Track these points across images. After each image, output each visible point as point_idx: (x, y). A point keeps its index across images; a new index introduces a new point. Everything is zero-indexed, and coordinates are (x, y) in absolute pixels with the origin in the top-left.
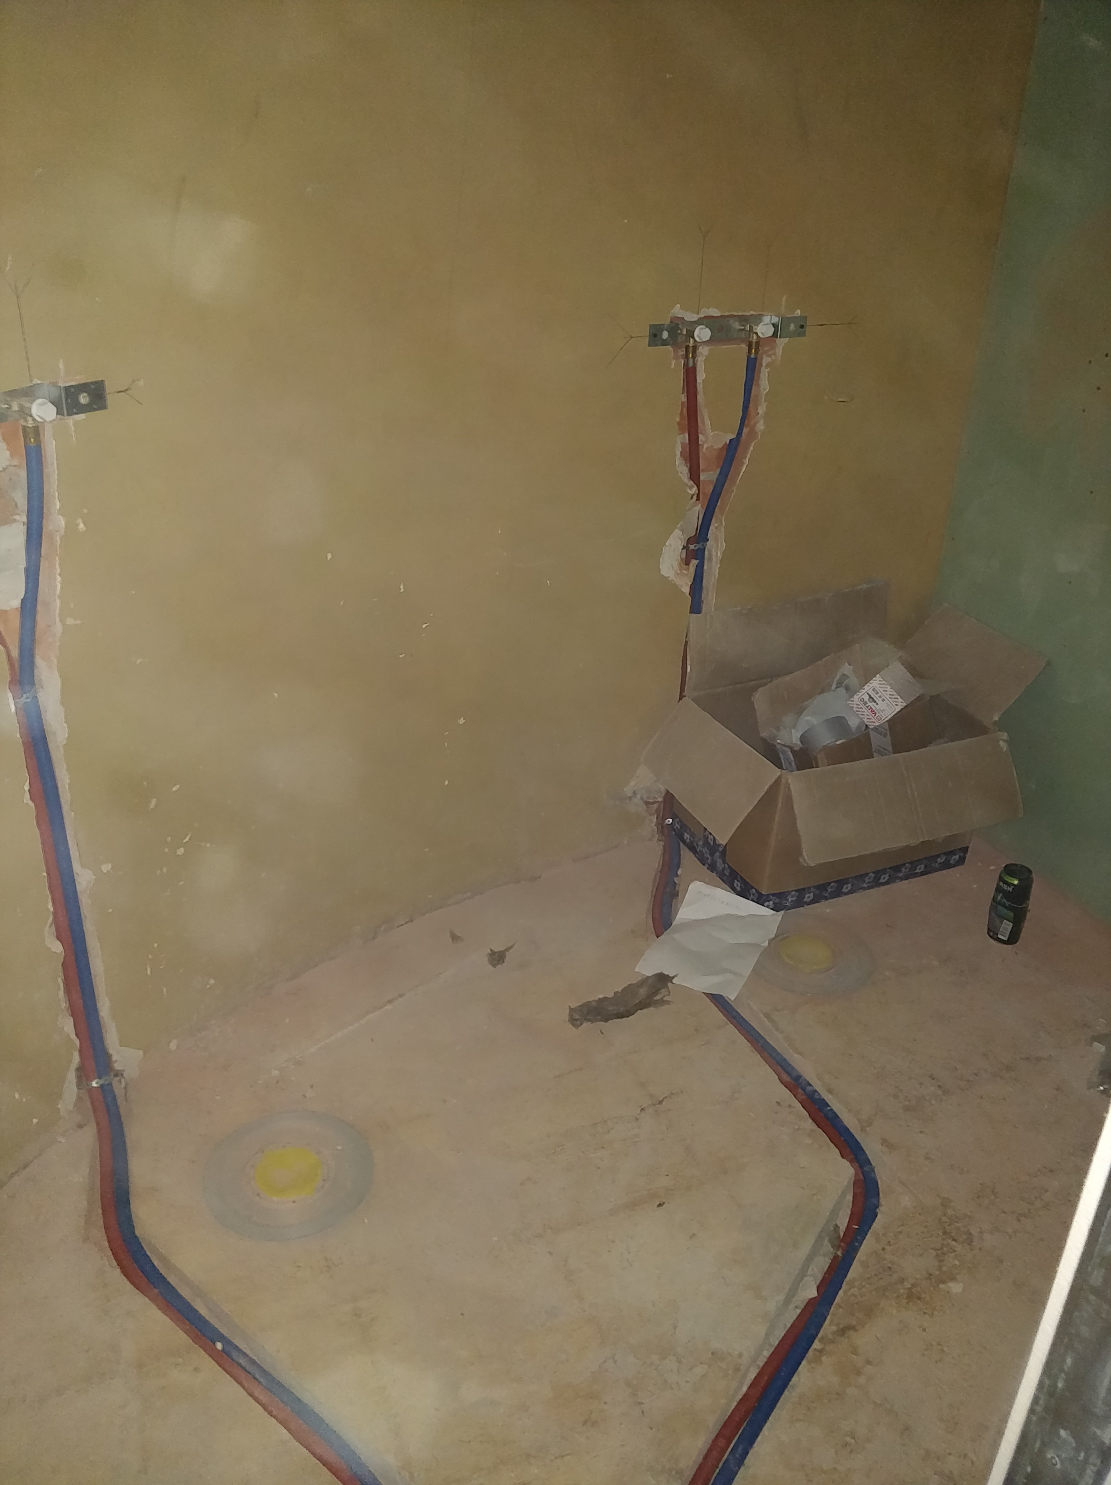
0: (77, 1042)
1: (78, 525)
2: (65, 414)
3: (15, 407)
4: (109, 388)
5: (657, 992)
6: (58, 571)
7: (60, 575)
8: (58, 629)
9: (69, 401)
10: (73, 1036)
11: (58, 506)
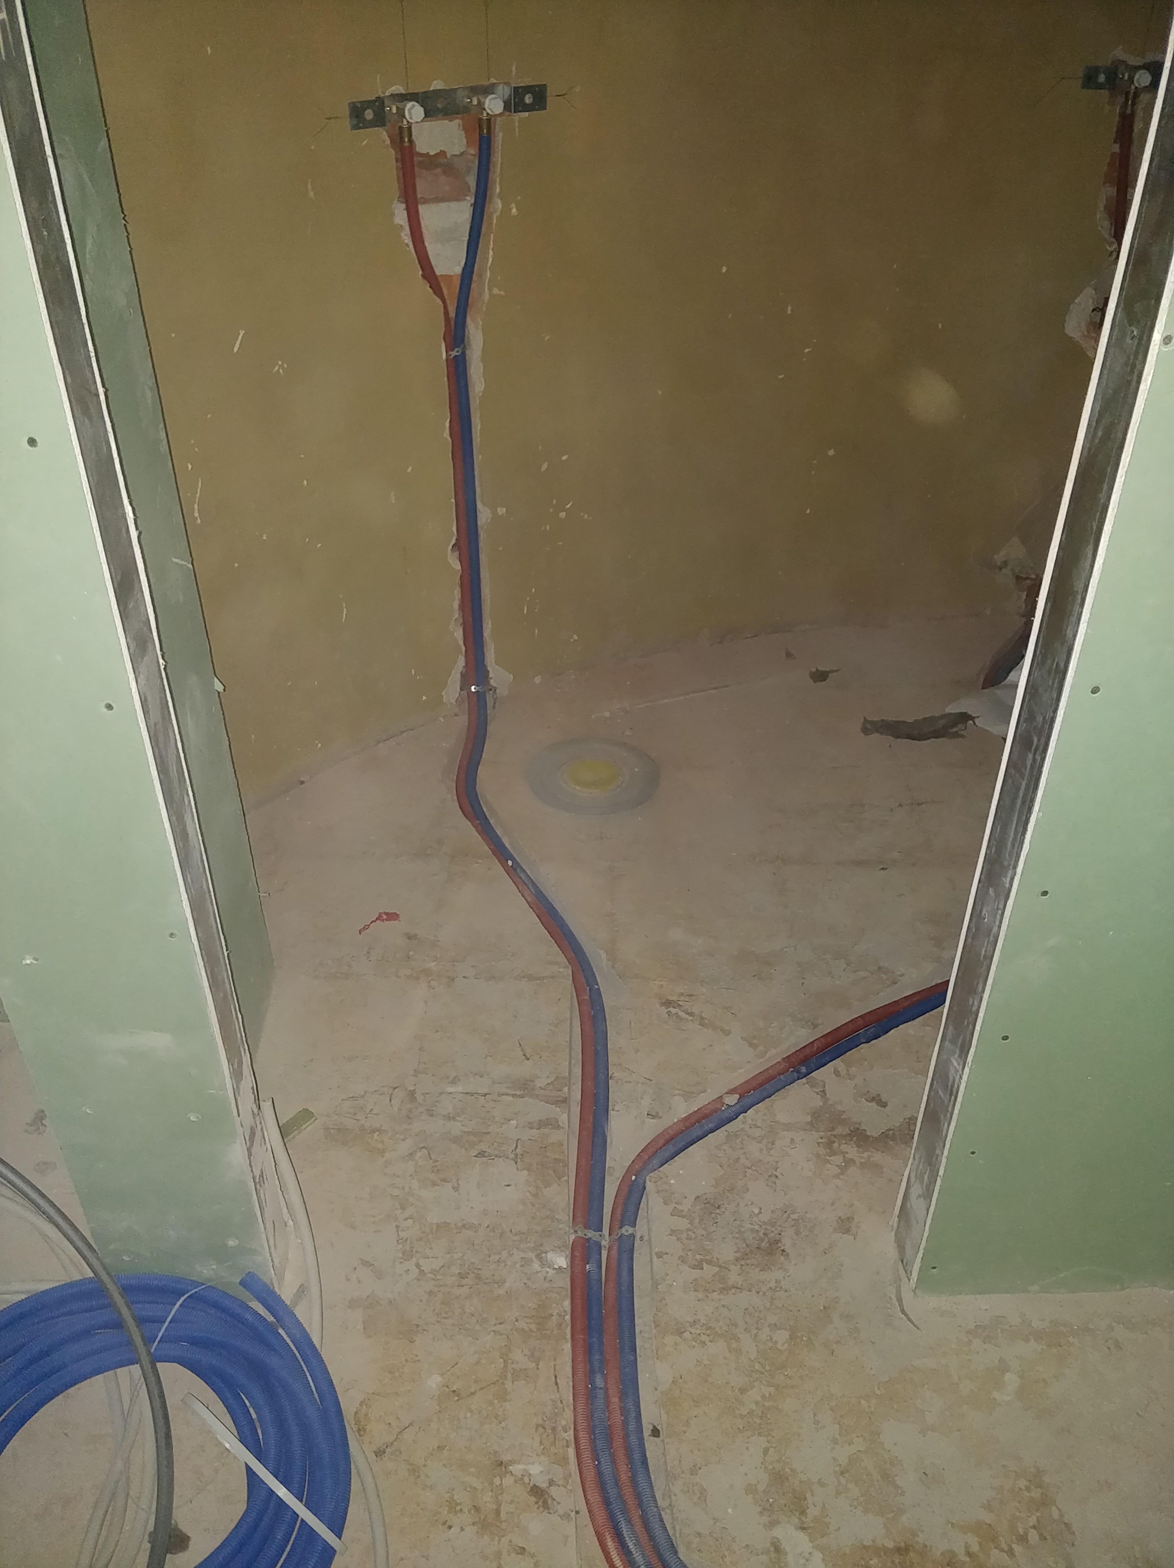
0: (463, 648)
1: (511, 209)
2: (513, 111)
3: (475, 102)
4: (549, 92)
5: (955, 725)
6: (492, 246)
7: (493, 250)
8: (486, 296)
9: (517, 100)
10: (461, 643)
11: (498, 190)
